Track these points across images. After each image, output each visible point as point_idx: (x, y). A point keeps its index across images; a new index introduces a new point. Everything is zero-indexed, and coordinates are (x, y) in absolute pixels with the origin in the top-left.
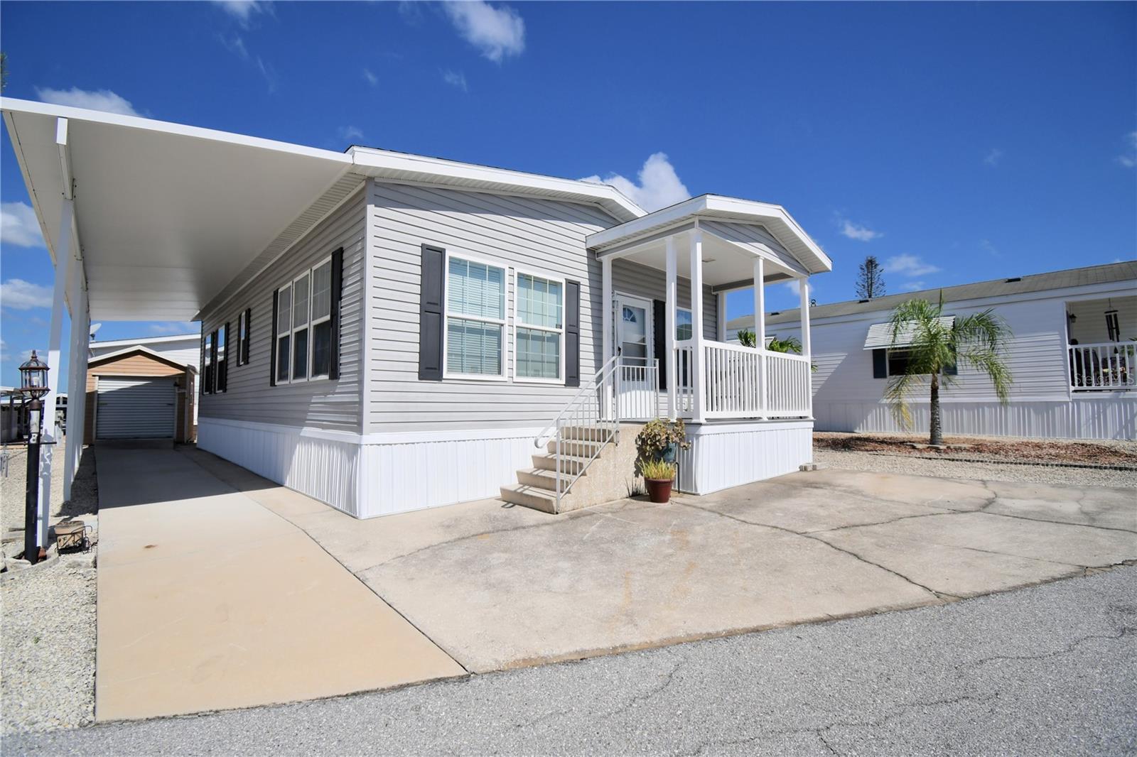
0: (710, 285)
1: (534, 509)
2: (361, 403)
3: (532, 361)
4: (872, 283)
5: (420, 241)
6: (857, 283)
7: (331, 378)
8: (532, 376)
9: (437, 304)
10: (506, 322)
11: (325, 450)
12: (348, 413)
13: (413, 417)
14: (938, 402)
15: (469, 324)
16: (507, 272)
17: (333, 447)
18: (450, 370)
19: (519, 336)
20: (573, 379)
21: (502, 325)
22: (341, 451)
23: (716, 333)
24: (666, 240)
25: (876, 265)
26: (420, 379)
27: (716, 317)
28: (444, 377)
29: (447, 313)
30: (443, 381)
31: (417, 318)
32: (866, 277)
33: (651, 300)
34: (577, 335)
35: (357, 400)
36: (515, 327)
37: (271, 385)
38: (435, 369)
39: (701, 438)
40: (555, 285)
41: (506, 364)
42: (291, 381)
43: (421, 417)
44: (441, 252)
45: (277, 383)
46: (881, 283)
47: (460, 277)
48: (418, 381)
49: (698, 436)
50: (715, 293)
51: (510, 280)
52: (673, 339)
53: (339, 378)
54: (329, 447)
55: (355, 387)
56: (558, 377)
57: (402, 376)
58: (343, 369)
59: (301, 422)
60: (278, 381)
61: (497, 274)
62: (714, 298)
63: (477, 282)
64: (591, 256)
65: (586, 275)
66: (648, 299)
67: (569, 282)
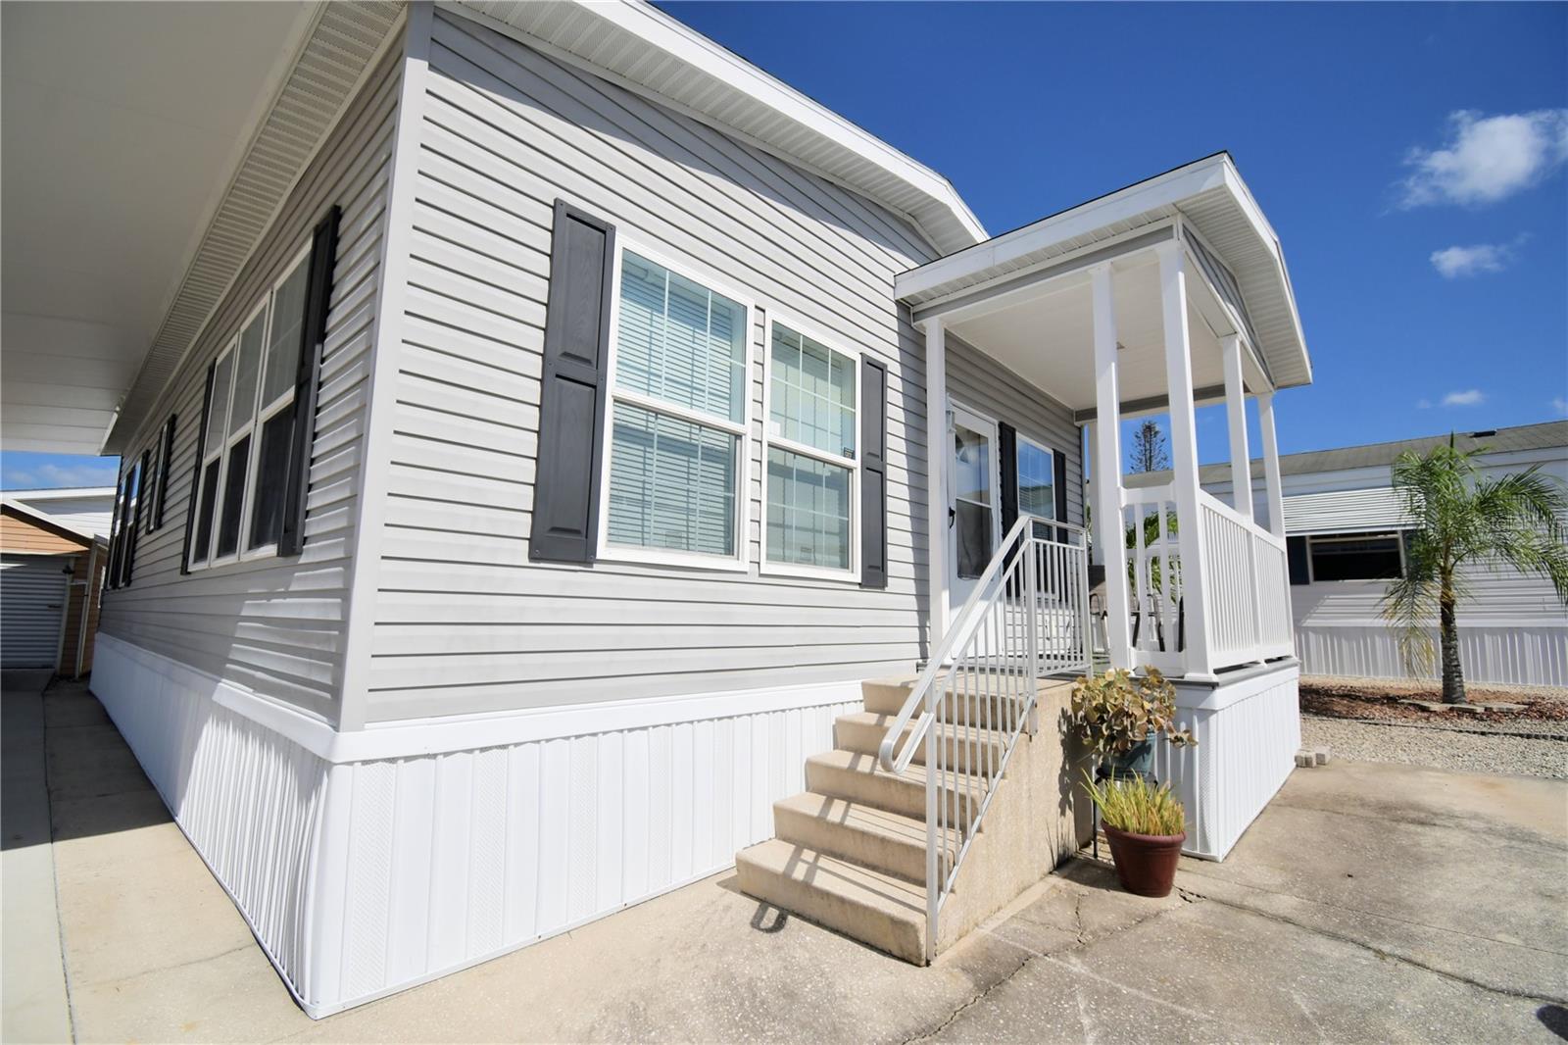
0: (1072, 408)
1: (846, 935)
2: (343, 626)
3: (797, 528)
4: (1151, 457)
5: (551, 194)
6: (1131, 456)
7: (281, 553)
8: (796, 562)
9: (588, 361)
10: (747, 429)
11: (253, 748)
12: (310, 654)
13: (508, 667)
14: (1455, 627)
15: (661, 428)
16: (752, 316)
17: (269, 748)
18: (614, 538)
19: (773, 469)
20: (875, 575)
21: (738, 436)
22: (286, 763)
23: (1082, 496)
24: (1090, 272)
25: (1156, 433)
26: (532, 558)
27: (1081, 466)
28: (600, 555)
29: (613, 388)
30: (596, 567)
31: (533, 391)
32: (1143, 448)
33: (996, 422)
34: (882, 474)
35: (336, 616)
36: (765, 445)
37: (182, 574)
38: (577, 532)
39: (1213, 718)
40: (842, 364)
41: (746, 531)
42: (214, 562)
43: (533, 666)
44: (604, 232)
45: (191, 569)
46: (1163, 457)
47: (645, 312)
48: (527, 563)
49: (1206, 714)
50: (1077, 424)
51: (757, 338)
52: (1119, 484)
53: (301, 554)
54: (262, 745)
55: (330, 578)
56: (845, 565)
57: (483, 549)
58: (313, 527)
59: (217, 666)
60: (195, 561)
61: (727, 320)
62: (1077, 432)
63: (684, 330)
64: (904, 316)
65: (896, 354)
66: (990, 419)
67: (869, 363)
